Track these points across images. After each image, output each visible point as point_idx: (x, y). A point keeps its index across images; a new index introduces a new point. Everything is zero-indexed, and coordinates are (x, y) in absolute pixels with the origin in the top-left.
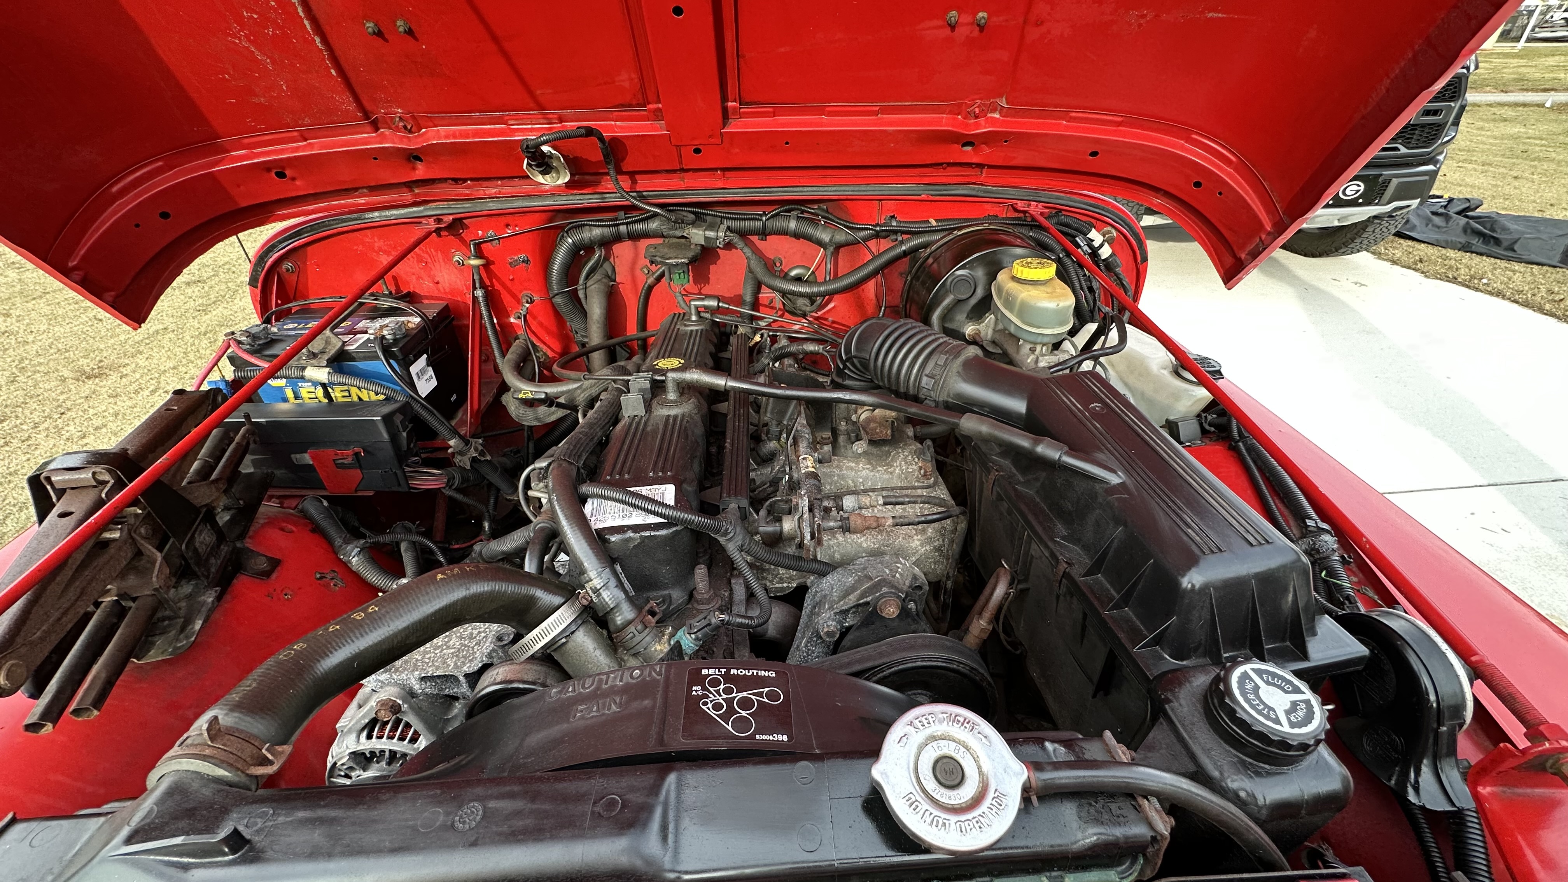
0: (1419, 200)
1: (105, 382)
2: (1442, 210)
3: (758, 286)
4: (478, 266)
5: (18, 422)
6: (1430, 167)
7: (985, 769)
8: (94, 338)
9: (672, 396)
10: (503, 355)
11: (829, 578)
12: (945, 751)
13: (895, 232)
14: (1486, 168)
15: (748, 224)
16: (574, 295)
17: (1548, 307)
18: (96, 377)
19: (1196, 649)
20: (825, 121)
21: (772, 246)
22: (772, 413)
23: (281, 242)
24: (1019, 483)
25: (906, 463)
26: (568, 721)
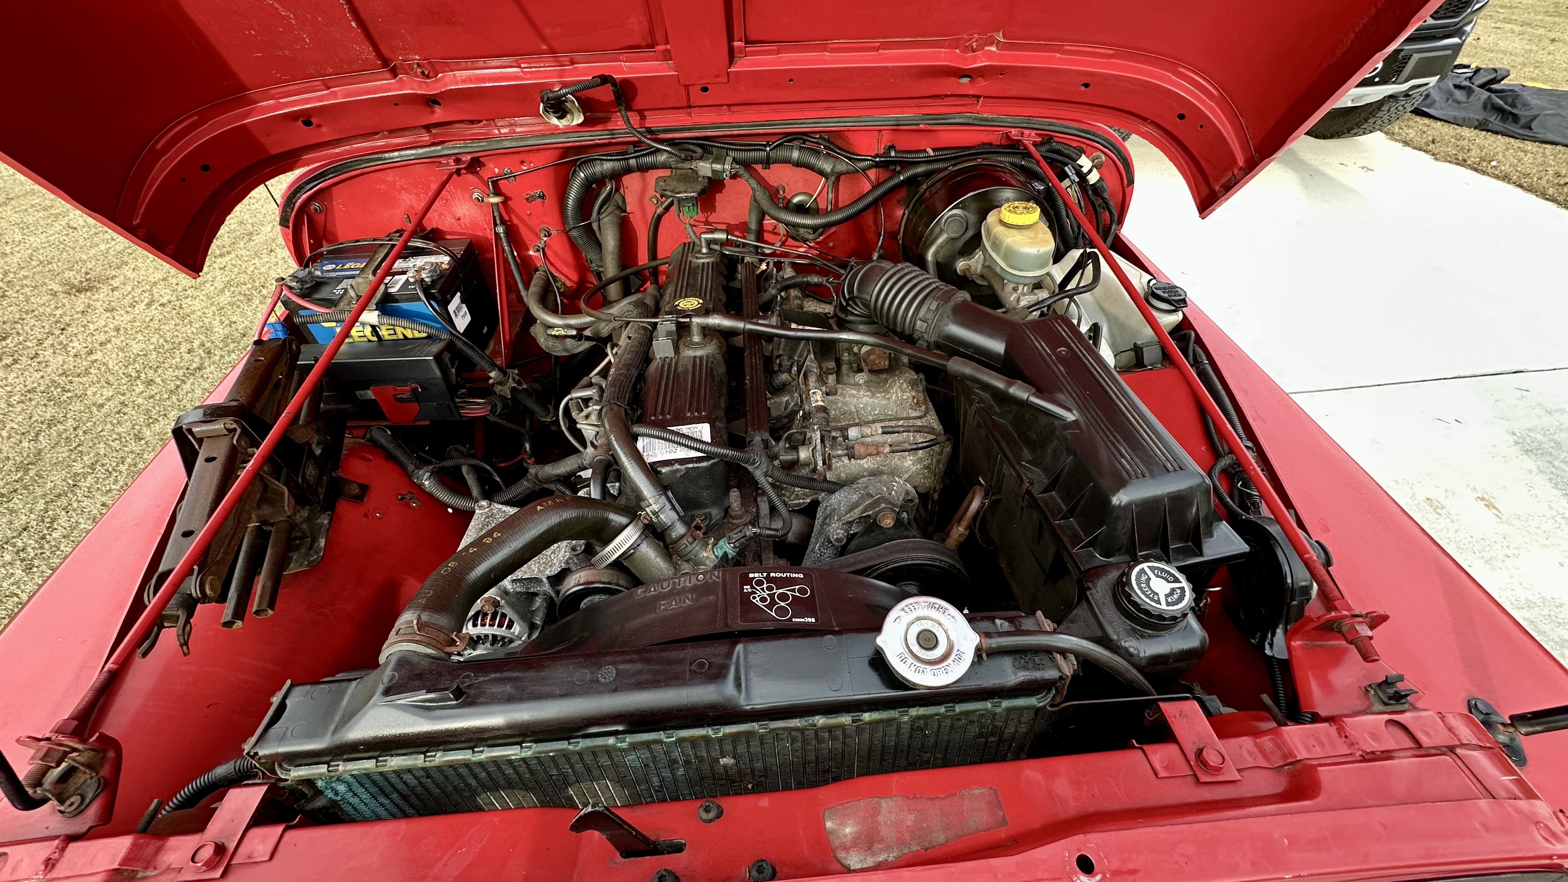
0: (1438, 77)
1: (97, 296)
2: (1467, 83)
3: (762, 215)
4: (498, 204)
5: (21, 338)
6: (1455, 40)
7: (951, 638)
8: (74, 248)
9: (696, 338)
10: (527, 287)
11: (837, 494)
12: (925, 627)
13: (894, 163)
14: (1524, 28)
15: (752, 154)
16: (589, 229)
17: (1551, 191)
18: (87, 290)
19: (1120, 549)
20: (825, 58)
21: (777, 175)
22: (784, 350)
23: (307, 183)
24: (996, 414)
25: (902, 390)
26: (655, 612)
